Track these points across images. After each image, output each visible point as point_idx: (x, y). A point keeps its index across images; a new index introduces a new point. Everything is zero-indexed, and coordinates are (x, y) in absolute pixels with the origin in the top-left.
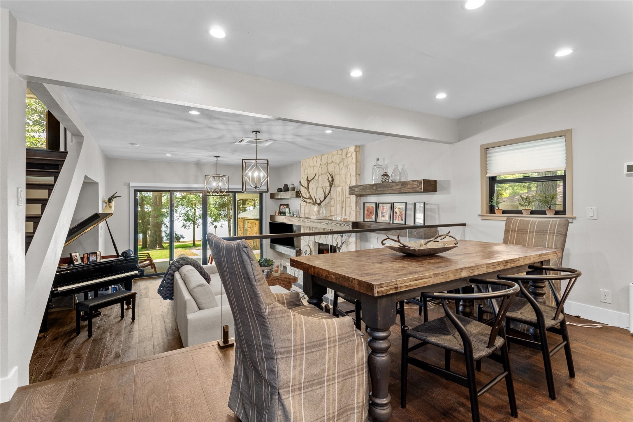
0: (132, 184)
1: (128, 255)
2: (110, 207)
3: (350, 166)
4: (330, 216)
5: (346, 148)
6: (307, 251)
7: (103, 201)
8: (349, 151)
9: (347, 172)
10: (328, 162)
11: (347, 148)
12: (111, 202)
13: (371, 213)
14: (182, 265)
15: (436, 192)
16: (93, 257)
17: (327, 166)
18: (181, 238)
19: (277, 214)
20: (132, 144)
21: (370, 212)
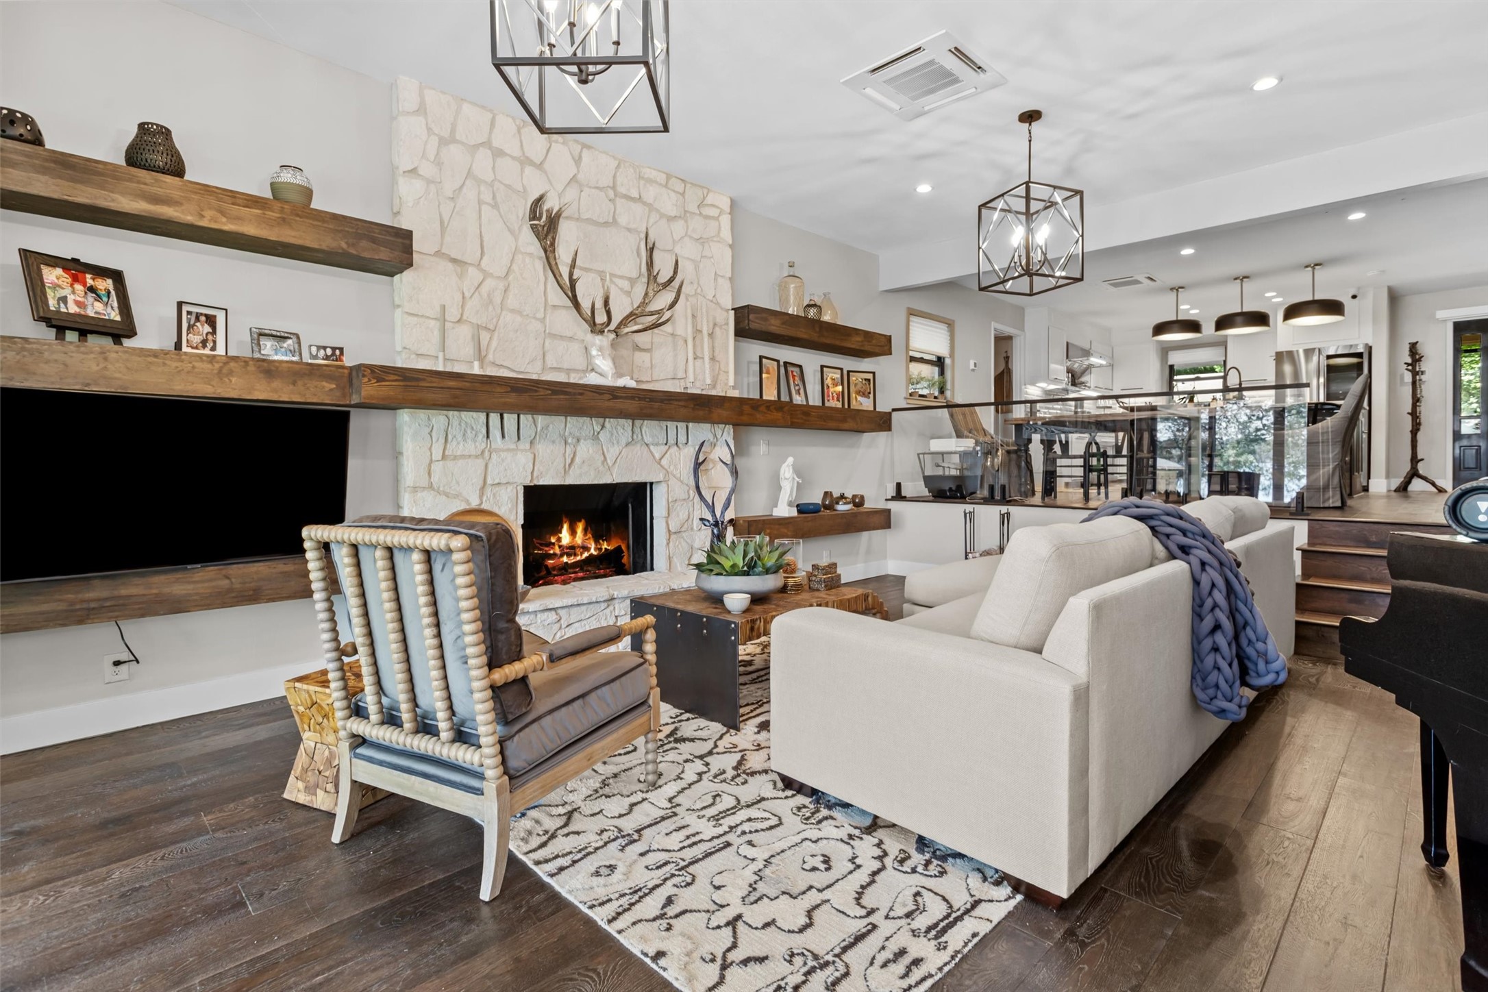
8: (708, 201)
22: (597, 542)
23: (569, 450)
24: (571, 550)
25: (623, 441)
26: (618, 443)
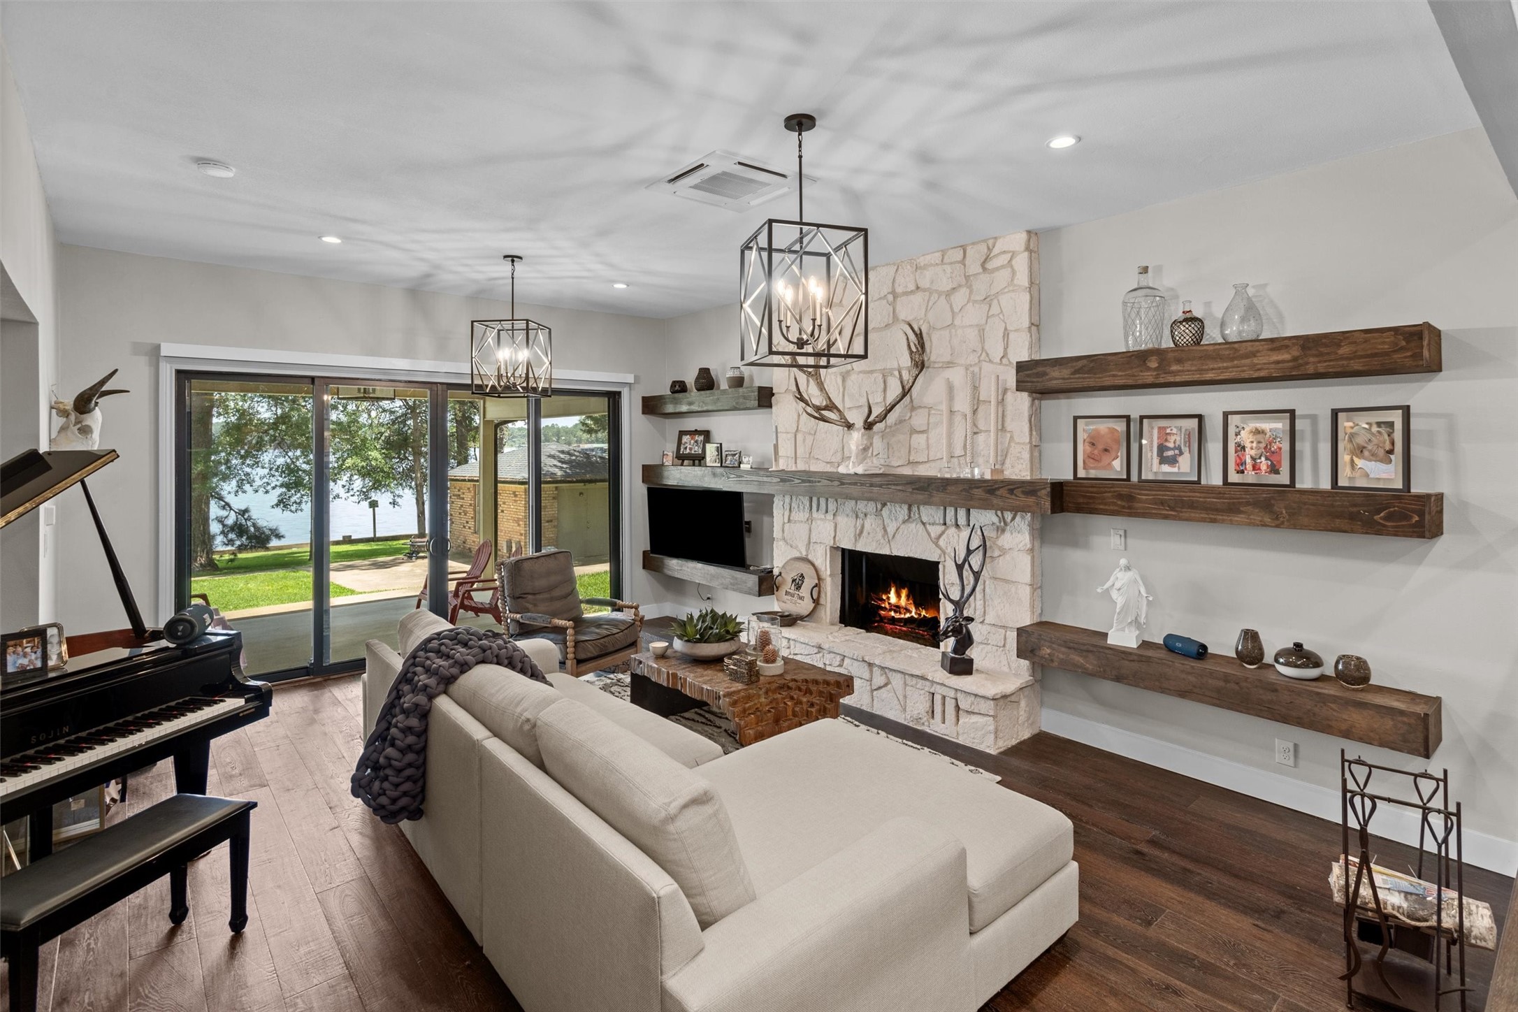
0: (166, 350)
1: (197, 630)
2: (85, 431)
3: (1004, 300)
4: (909, 463)
5: (985, 241)
6: (802, 576)
7: (52, 408)
8: (996, 251)
9: (988, 317)
10: (899, 290)
11: (990, 242)
12: (89, 411)
13: (1106, 450)
14: (465, 667)
15: (1440, 370)
16: (25, 655)
17: (893, 304)
18: (273, 538)
19: (668, 461)
20: (203, 161)
21: (1101, 447)
22: (917, 608)
23: (859, 522)
24: (897, 608)
25: (900, 520)
26: (896, 520)
